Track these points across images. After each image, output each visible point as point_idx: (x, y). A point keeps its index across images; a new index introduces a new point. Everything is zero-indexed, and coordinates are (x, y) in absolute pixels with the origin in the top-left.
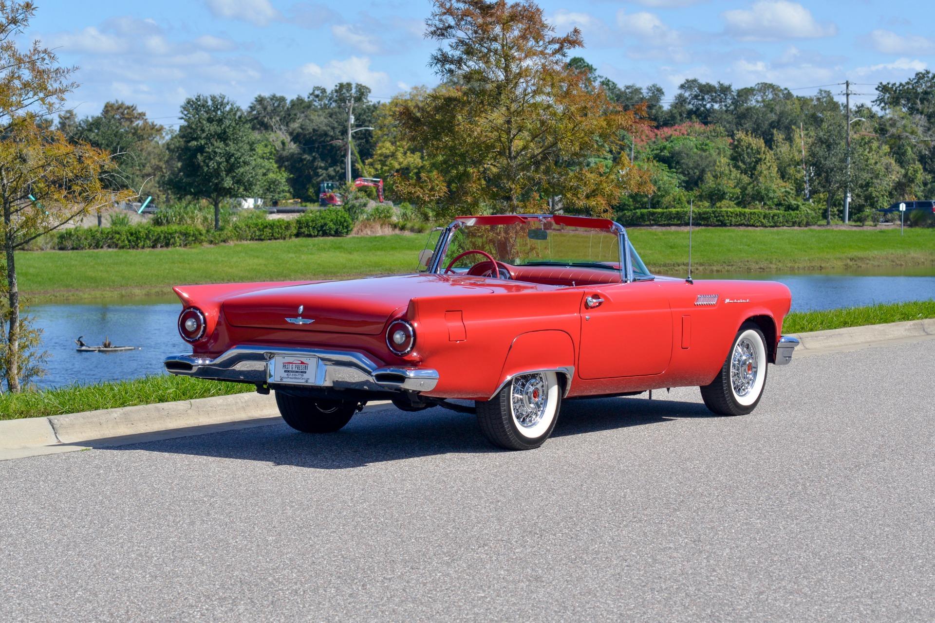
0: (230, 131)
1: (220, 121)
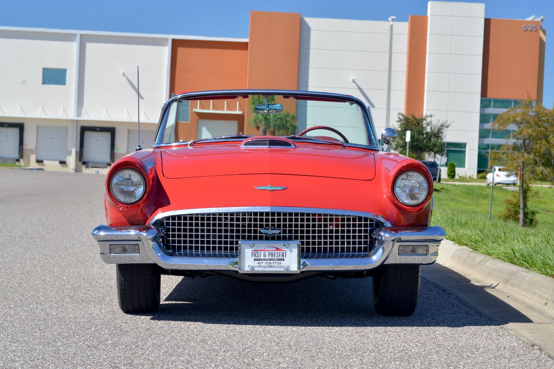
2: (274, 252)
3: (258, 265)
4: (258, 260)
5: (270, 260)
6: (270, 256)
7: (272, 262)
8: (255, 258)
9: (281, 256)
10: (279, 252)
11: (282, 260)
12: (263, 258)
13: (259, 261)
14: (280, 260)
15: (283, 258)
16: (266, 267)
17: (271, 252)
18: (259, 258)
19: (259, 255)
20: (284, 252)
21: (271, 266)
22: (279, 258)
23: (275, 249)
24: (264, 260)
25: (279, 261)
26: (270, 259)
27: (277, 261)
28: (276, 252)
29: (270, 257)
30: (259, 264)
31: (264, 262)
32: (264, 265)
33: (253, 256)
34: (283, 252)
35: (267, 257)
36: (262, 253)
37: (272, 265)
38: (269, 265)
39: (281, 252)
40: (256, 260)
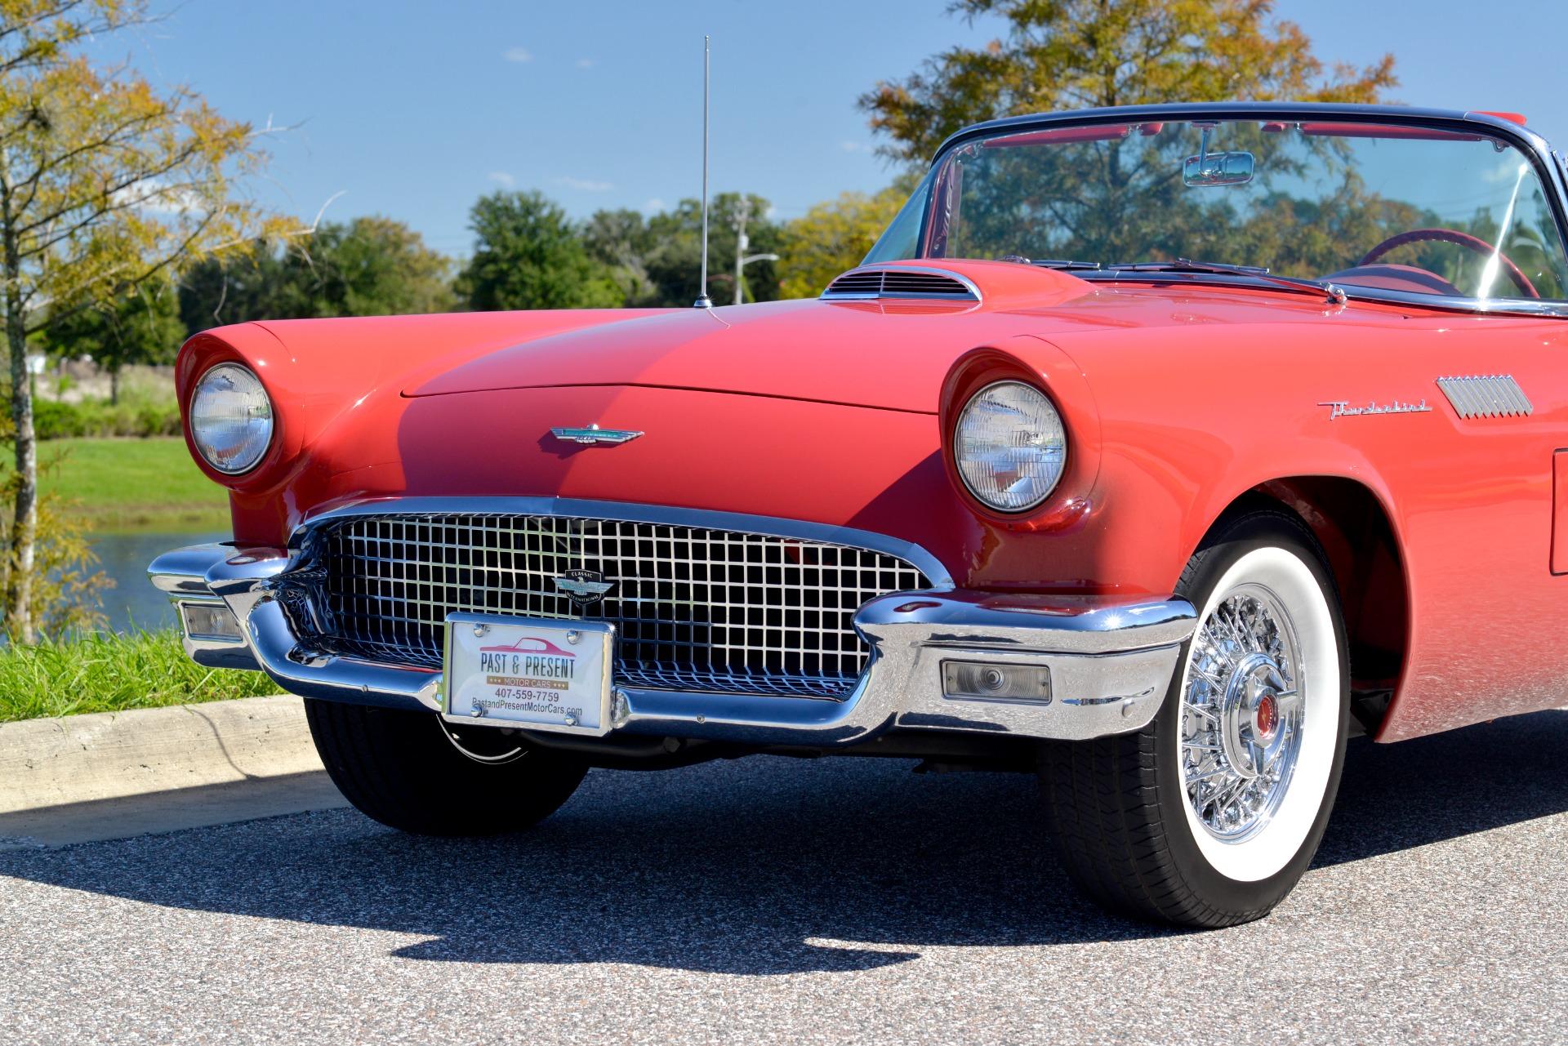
0: (548, 249)
1: (533, 232)
2: (540, 656)
3: (496, 699)
4: (497, 683)
5: (530, 686)
6: (531, 669)
7: (534, 690)
8: (491, 674)
9: (559, 671)
10: (554, 657)
11: (561, 688)
12: (512, 675)
13: (501, 687)
14: (557, 687)
15: (564, 679)
16: (518, 707)
17: (532, 655)
18: (500, 674)
19: (501, 662)
20: (569, 658)
21: (530, 707)
22: (553, 678)
23: (543, 647)
24: (513, 682)
25: (554, 691)
26: (531, 680)
27: (549, 690)
28: (548, 656)
29: (531, 676)
30: (501, 698)
31: (514, 689)
32: (512, 700)
33: (486, 666)
34: (565, 657)
35: (521, 675)
36: (510, 656)
37: (534, 701)
38: (526, 701)
39: (561, 657)
40: (493, 683)
